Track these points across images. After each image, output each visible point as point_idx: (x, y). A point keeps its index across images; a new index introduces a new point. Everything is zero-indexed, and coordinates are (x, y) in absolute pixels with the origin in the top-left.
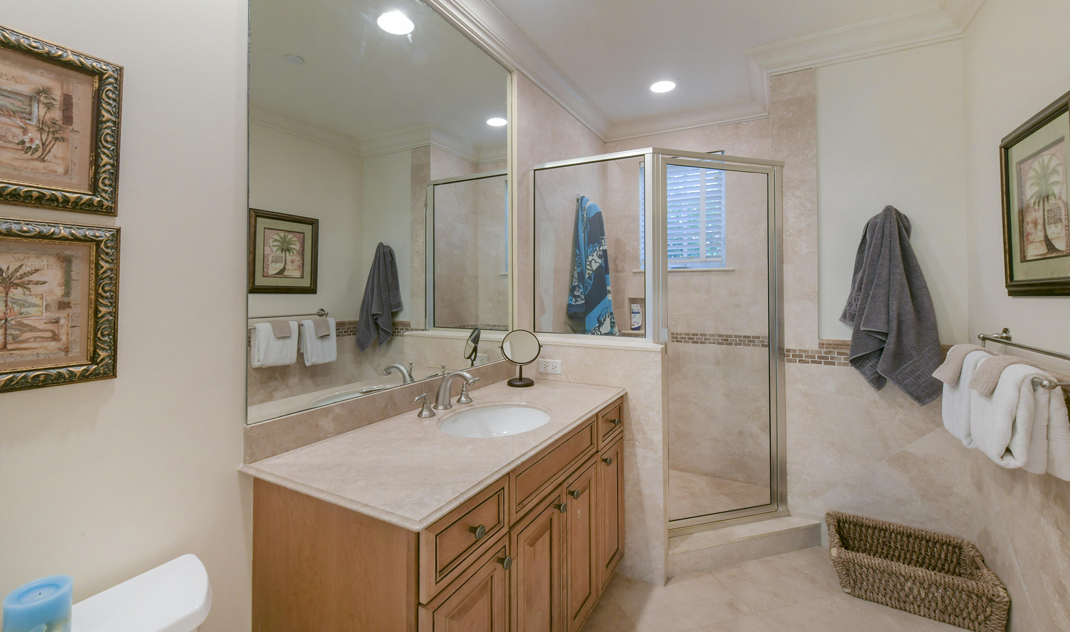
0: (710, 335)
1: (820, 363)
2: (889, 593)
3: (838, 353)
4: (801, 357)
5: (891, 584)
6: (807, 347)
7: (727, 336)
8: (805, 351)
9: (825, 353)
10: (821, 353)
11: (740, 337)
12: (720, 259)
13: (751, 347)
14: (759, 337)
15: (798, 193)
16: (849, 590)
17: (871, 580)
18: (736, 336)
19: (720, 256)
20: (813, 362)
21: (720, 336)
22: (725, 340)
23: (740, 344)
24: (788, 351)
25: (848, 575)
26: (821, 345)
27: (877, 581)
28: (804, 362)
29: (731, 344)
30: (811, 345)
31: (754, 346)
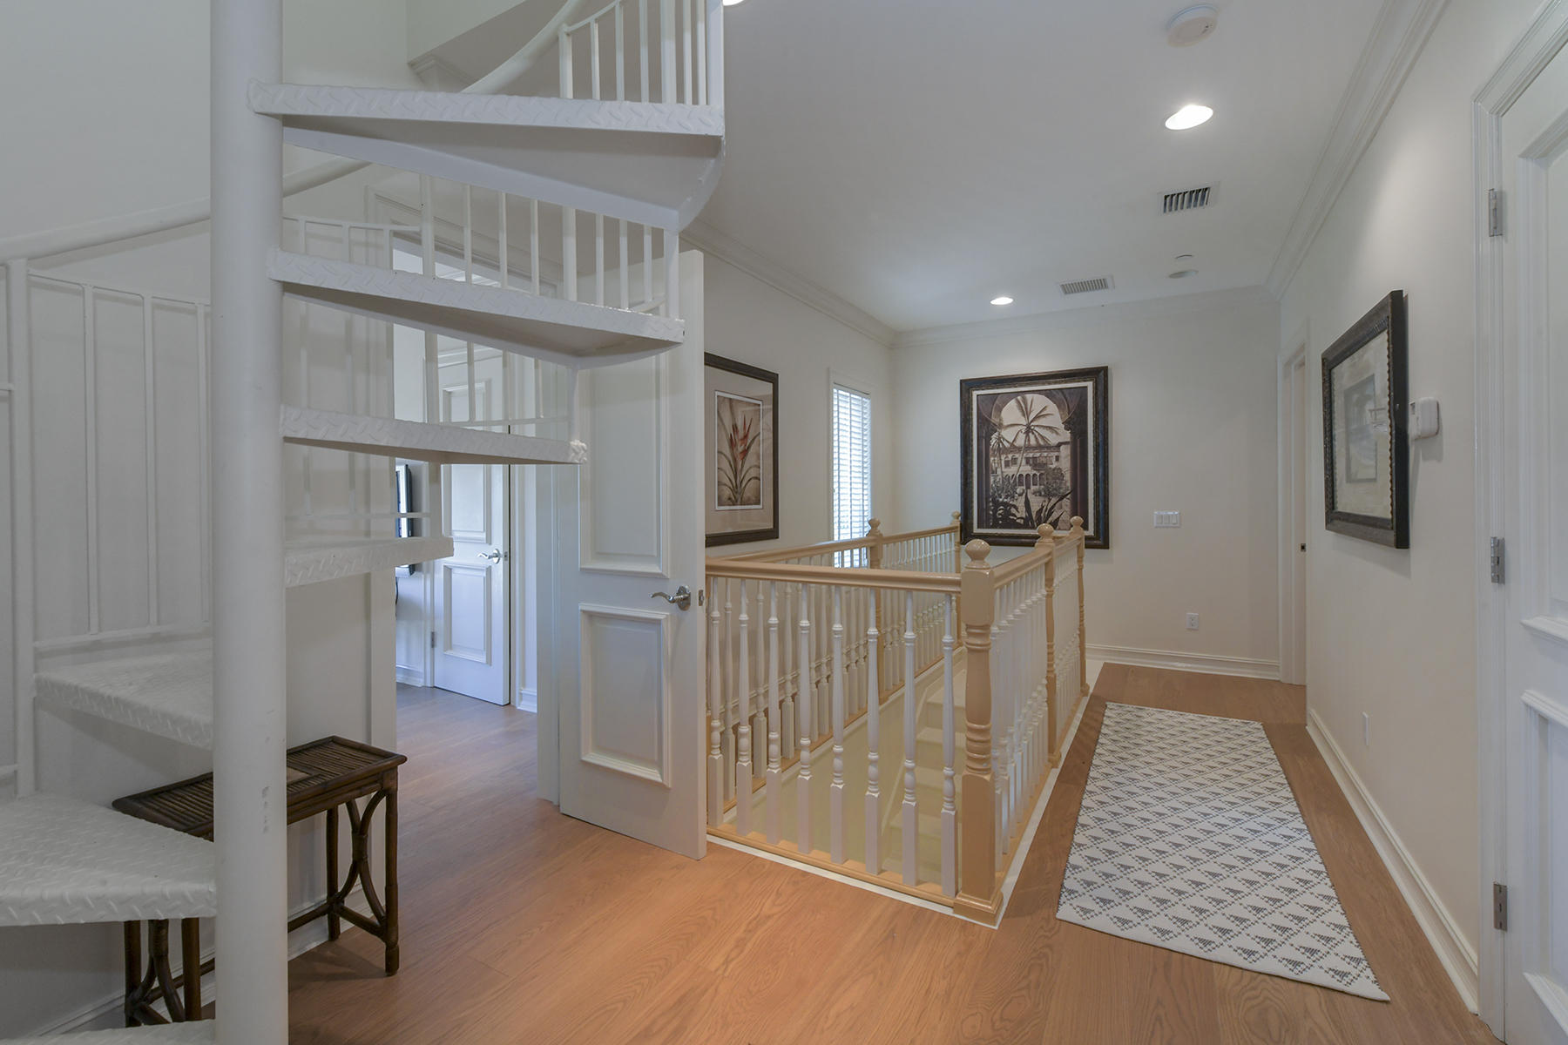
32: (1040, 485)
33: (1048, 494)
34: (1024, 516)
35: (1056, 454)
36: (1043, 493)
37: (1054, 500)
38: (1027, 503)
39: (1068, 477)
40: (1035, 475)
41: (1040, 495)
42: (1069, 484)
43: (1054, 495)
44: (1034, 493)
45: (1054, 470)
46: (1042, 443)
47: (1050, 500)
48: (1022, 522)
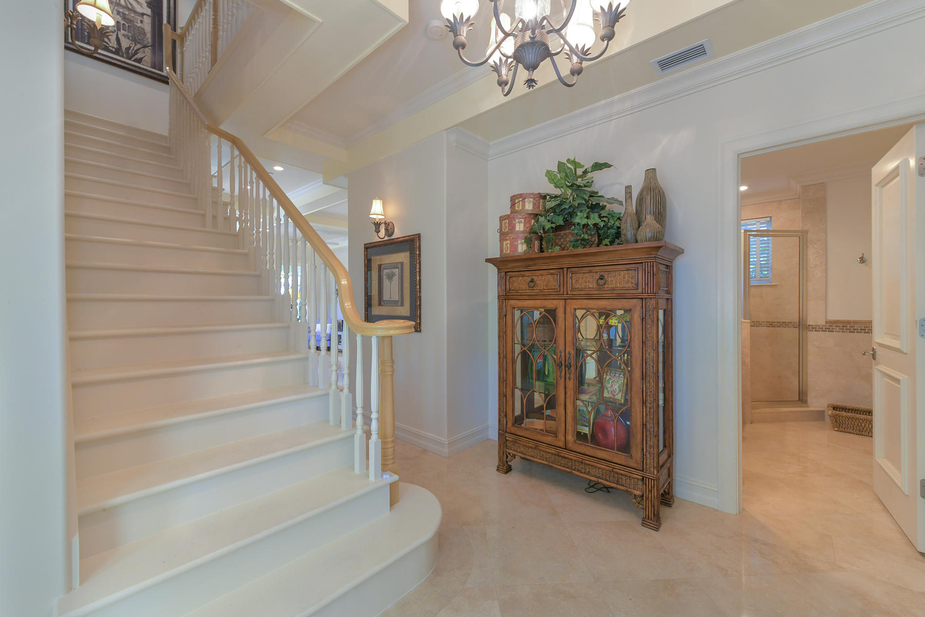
0: (762, 322)
1: (826, 331)
2: (855, 428)
3: (835, 326)
4: (816, 328)
5: (856, 424)
6: (819, 324)
7: (772, 322)
8: (818, 326)
9: (829, 326)
10: (826, 326)
11: (780, 322)
12: (768, 279)
13: (787, 328)
14: (791, 323)
15: (815, 246)
16: (837, 429)
17: (847, 423)
18: (778, 322)
19: (768, 277)
20: (822, 331)
21: (768, 322)
22: (771, 325)
23: (780, 327)
24: (809, 325)
25: (836, 422)
26: (827, 322)
27: (850, 423)
28: (818, 331)
29: (775, 327)
30: (821, 322)
31: (788, 327)
32: (128, 32)
33: (135, 40)
34: (116, 47)
35: (141, 19)
36: (130, 38)
37: (138, 46)
38: (118, 39)
39: (149, 35)
40: (123, 24)
41: (129, 38)
42: (150, 40)
43: (139, 43)
44: (124, 35)
45: (139, 27)
46: (130, 7)
47: (136, 45)
48: (114, 50)
